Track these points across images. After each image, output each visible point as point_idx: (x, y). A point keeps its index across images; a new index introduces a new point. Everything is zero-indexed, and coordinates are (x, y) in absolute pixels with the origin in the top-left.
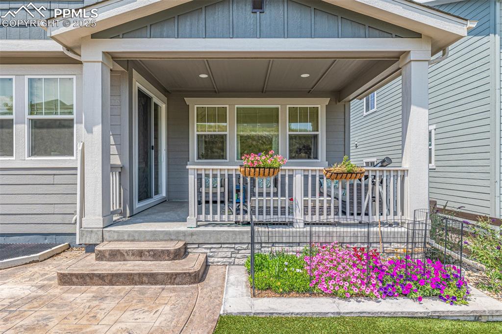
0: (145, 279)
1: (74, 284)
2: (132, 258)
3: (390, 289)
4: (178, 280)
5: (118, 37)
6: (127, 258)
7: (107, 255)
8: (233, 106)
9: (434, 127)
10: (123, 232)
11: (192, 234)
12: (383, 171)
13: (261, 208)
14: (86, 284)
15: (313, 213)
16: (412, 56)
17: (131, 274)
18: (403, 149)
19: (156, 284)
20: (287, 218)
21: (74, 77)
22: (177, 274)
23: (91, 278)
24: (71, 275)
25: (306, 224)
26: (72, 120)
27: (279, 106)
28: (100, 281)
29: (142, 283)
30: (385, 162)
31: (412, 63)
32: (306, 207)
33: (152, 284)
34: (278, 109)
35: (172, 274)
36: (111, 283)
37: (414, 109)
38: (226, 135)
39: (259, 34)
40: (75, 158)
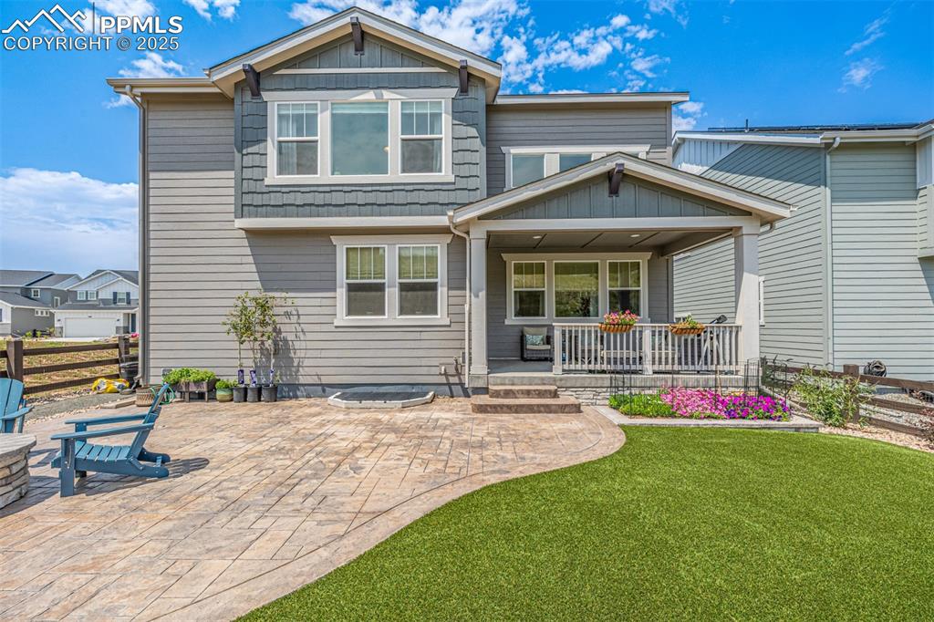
0: (542, 409)
1: (488, 412)
2: (522, 396)
3: (733, 413)
4: (566, 410)
5: (500, 218)
6: (518, 396)
7: (502, 393)
8: (550, 260)
9: (762, 278)
10: (505, 378)
11: (561, 380)
12: (719, 327)
13: (615, 359)
14: (497, 412)
15: (660, 363)
16: (745, 231)
17: (532, 405)
18: (736, 307)
19: (550, 412)
20: (638, 367)
21: (439, 246)
22: (566, 405)
23: (501, 408)
24: (487, 405)
25: (655, 372)
26: (436, 283)
27: (599, 261)
28: (509, 411)
29: (540, 412)
30: (721, 320)
31: (744, 237)
32: (654, 358)
33: (547, 413)
34: (597, 264)
35: (562, 405)
36: (516, 412)
37: (746, 275)
38: (543, 292)
39: (614, 214)
40: (441, 317)
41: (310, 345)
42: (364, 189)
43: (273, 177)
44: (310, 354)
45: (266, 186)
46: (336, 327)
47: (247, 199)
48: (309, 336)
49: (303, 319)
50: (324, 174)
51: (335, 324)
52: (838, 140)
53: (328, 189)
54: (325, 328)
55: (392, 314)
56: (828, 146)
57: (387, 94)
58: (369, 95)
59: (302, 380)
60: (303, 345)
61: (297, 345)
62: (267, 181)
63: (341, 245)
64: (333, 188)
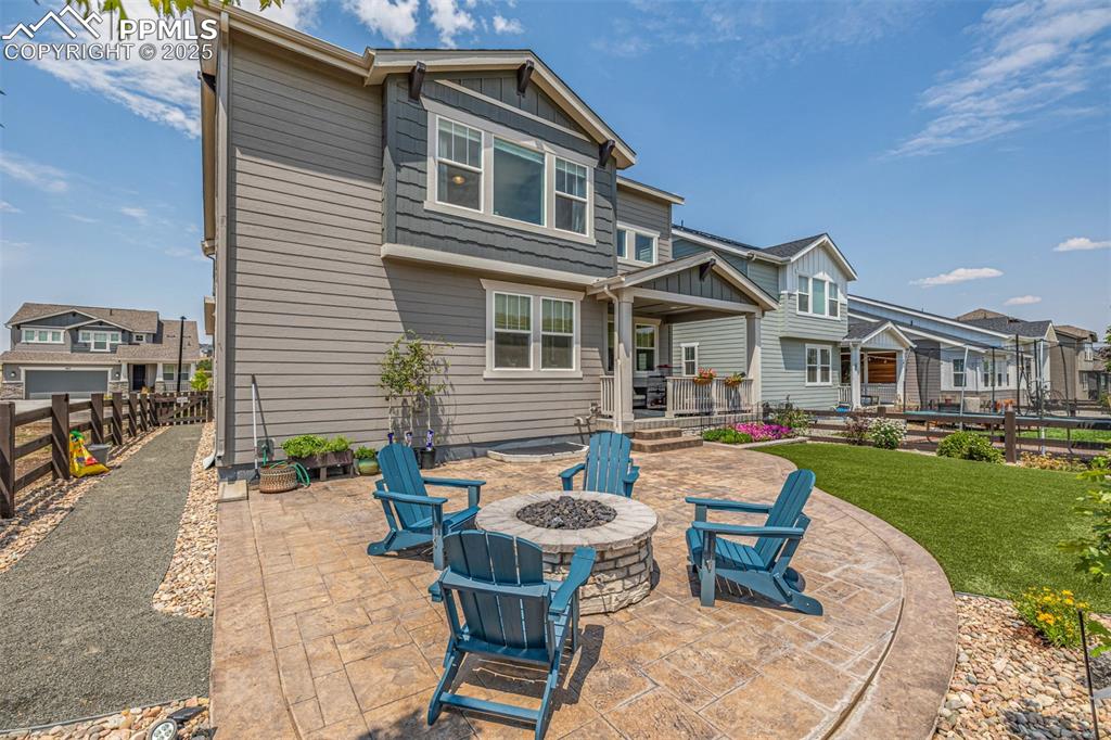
7: (653, 436)
11: (677, 422)
16: (754, 315)
21: (574, 302)
26: (572, 338)
31: (756, 319)
40: (575, 370)
41: (460, 400)
42: (525, 236)
43: (433, 202)
44: (460, 410)
45: (426, 211)
46: (485, 379)
47: (402, 221)
48: (458, 390)
49: (451, 370)
50: (485, 211)
51: (485, 377)
52: (755, 257)
53: (492, 229)
54: (472, 380)
55: (535, 368)
56: (749, 259)
57: (546, 147)
58: (532, 143)
59: (451, 441)
60: (452, 400)
61: (445, 400)
62: (426, 205)
63: (492, 291)
64: (496, 229)
